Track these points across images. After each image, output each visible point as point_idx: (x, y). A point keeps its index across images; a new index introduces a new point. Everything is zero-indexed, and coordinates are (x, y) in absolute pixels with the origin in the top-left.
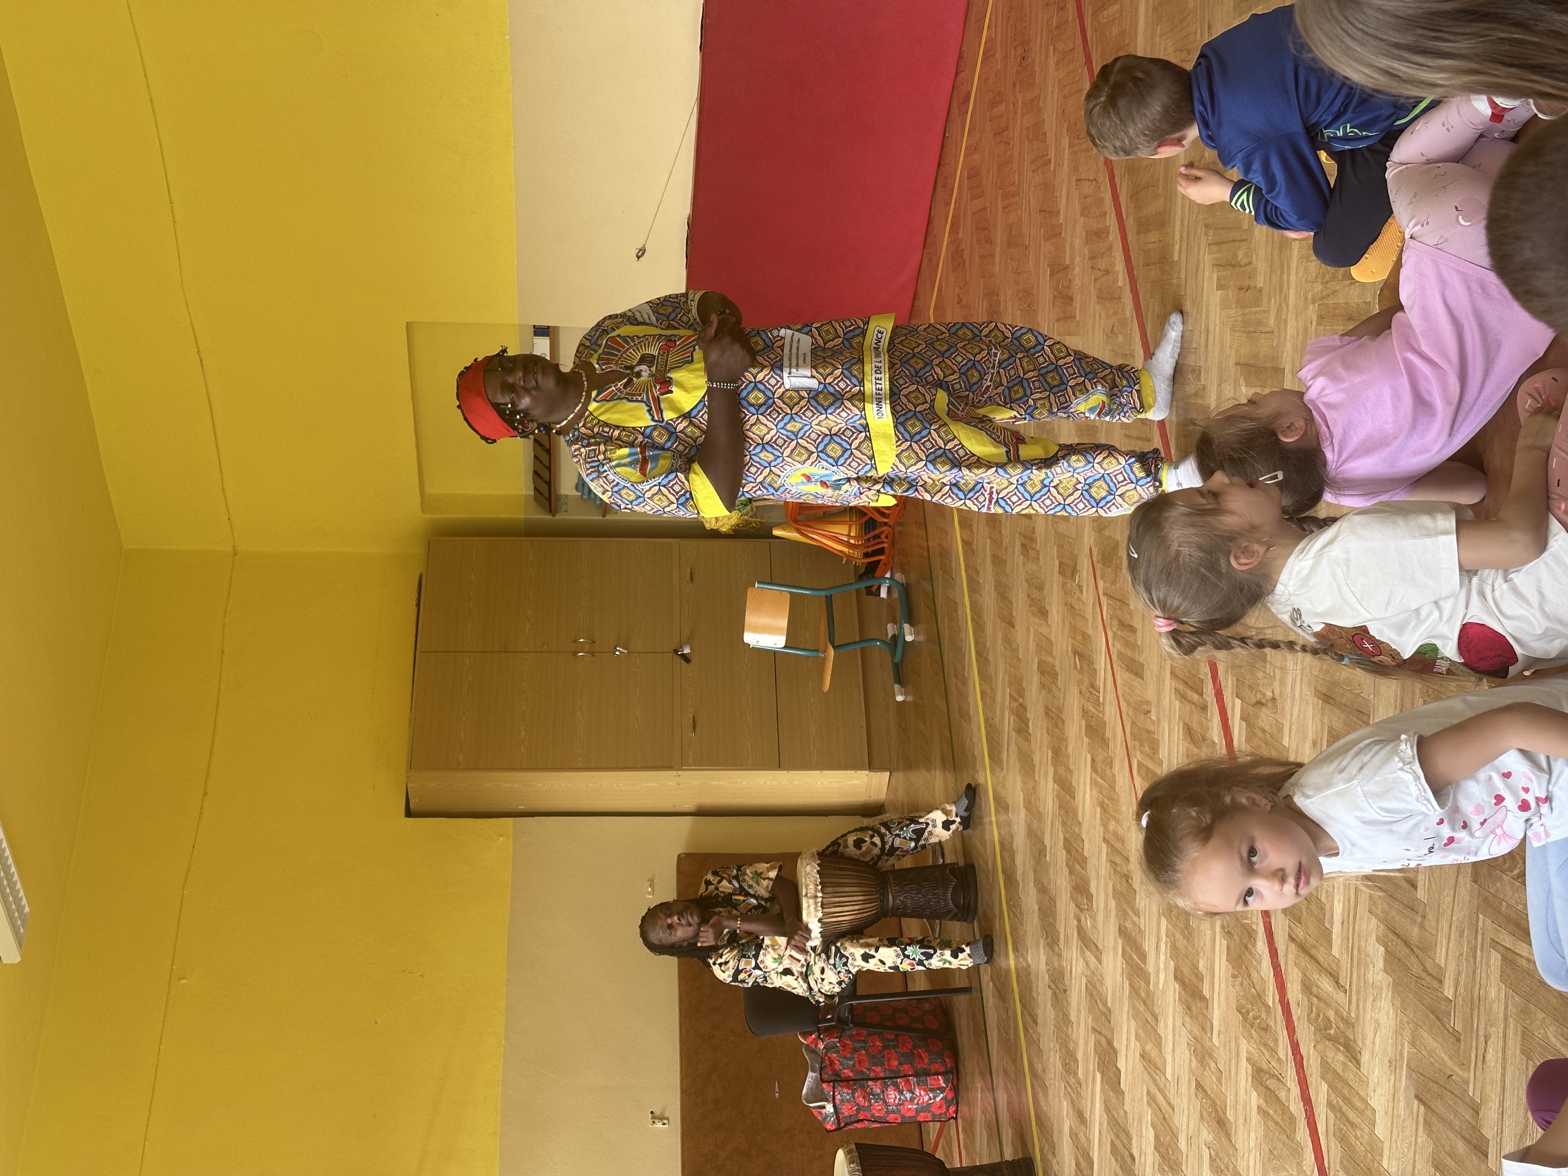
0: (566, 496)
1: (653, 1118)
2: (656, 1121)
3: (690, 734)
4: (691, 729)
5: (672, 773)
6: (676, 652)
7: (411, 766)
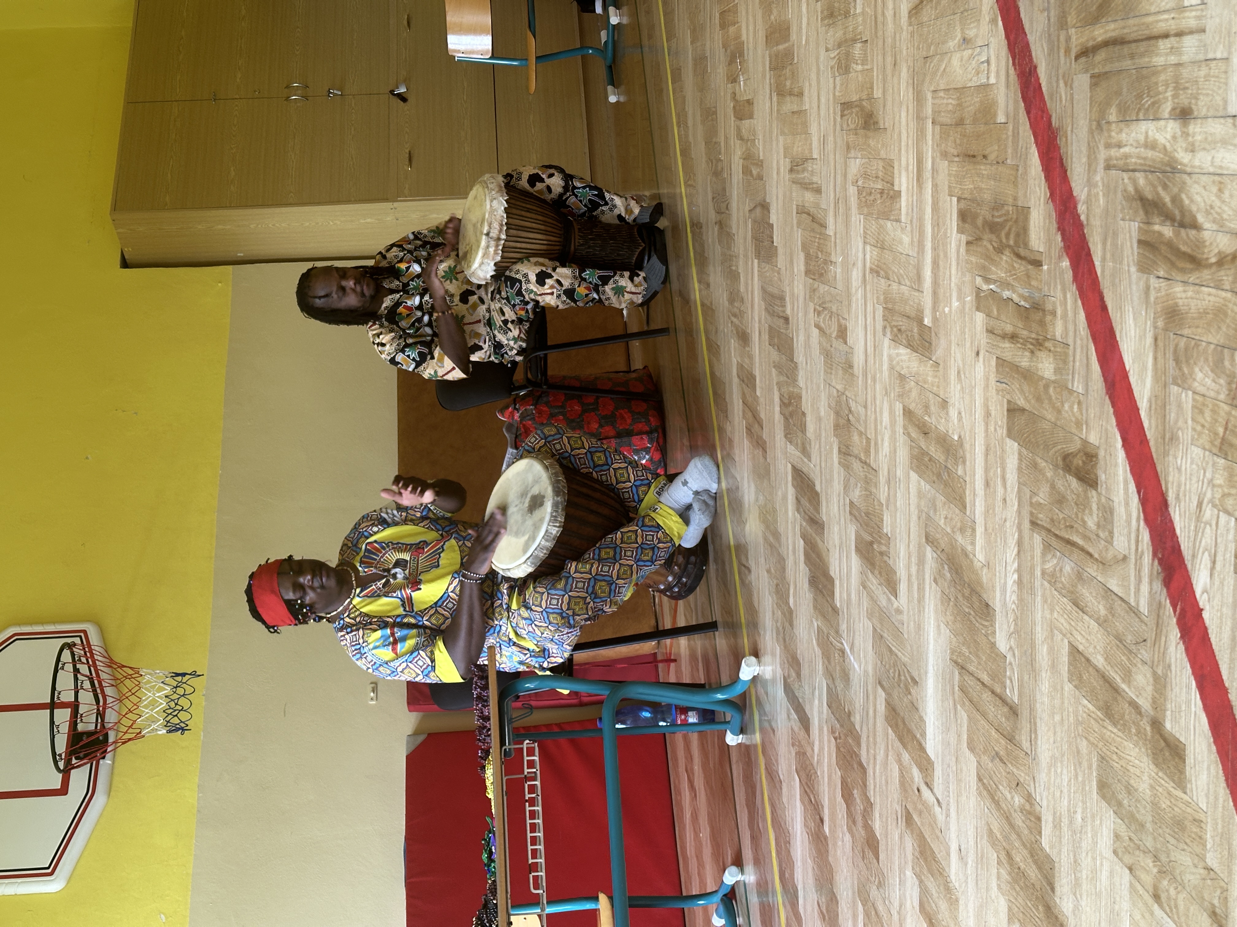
3: (406, 167)
4: (407, 163)
5: (389, 205)
6: (392, 92)
7: (115, 208)
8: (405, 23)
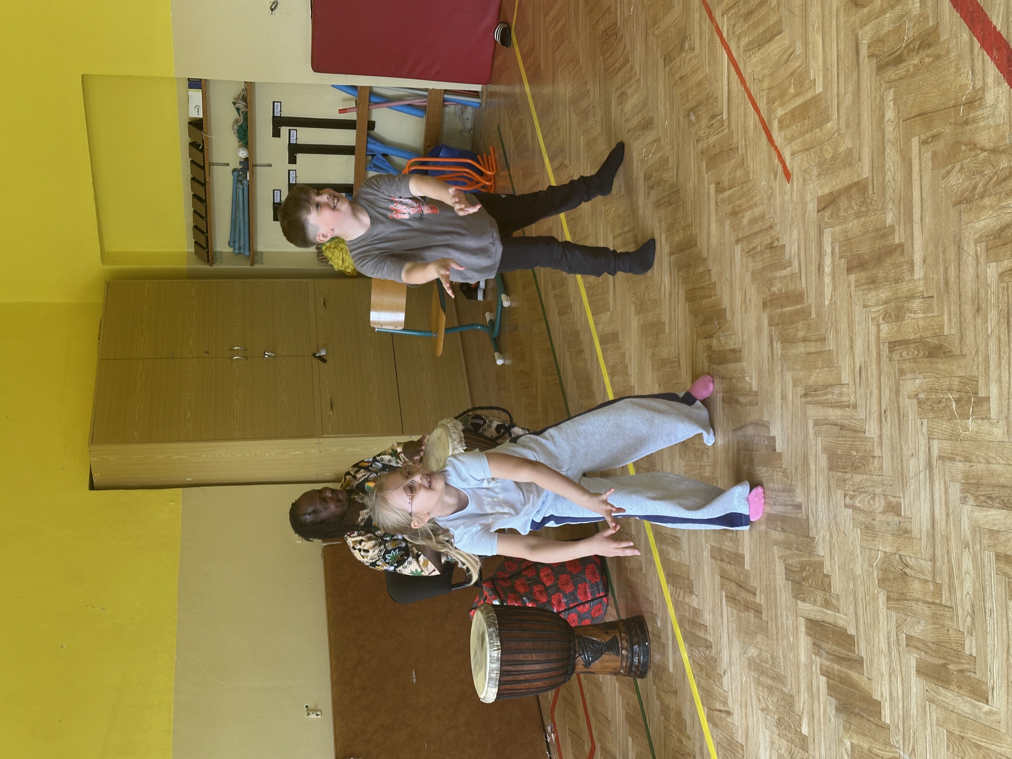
0: (221, 252)
1: (307, 711)
2: (311, 713)
3: (328, 412)
4: (329, 409)
5: (314, 441)
6: (314, 355)
7: (93, 441)
8: (322, 303)
